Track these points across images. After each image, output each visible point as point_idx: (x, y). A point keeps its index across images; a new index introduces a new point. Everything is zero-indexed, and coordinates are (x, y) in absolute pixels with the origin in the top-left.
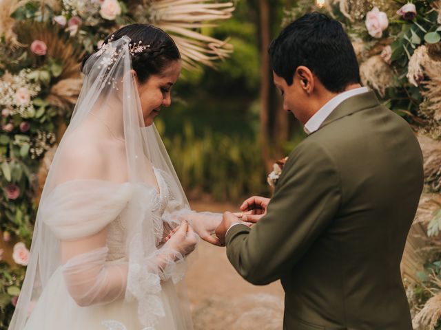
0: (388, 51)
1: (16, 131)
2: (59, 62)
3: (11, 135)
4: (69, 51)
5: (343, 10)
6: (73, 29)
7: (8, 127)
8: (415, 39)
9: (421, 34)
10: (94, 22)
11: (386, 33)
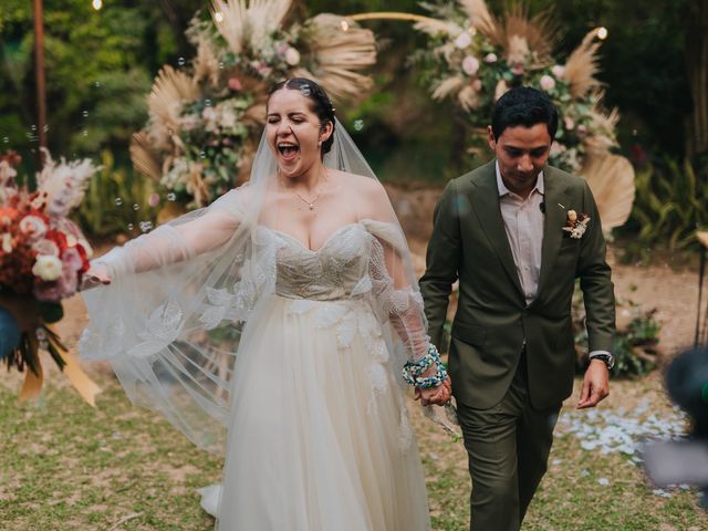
0: (478, 84)
1: (221, 146)
2: (254, 95)
3: (219, 149)
4: (259, 87)
5: (447, 56)
6: (266, 72)
7: (216, 143)
8: (498, 76)
9: (501, 74)
10: (283, 66)
11: (478, 72)
